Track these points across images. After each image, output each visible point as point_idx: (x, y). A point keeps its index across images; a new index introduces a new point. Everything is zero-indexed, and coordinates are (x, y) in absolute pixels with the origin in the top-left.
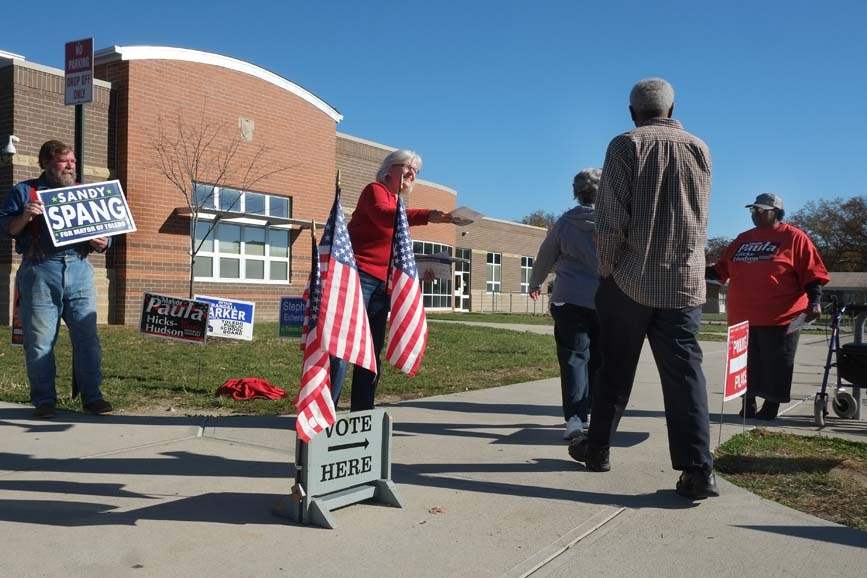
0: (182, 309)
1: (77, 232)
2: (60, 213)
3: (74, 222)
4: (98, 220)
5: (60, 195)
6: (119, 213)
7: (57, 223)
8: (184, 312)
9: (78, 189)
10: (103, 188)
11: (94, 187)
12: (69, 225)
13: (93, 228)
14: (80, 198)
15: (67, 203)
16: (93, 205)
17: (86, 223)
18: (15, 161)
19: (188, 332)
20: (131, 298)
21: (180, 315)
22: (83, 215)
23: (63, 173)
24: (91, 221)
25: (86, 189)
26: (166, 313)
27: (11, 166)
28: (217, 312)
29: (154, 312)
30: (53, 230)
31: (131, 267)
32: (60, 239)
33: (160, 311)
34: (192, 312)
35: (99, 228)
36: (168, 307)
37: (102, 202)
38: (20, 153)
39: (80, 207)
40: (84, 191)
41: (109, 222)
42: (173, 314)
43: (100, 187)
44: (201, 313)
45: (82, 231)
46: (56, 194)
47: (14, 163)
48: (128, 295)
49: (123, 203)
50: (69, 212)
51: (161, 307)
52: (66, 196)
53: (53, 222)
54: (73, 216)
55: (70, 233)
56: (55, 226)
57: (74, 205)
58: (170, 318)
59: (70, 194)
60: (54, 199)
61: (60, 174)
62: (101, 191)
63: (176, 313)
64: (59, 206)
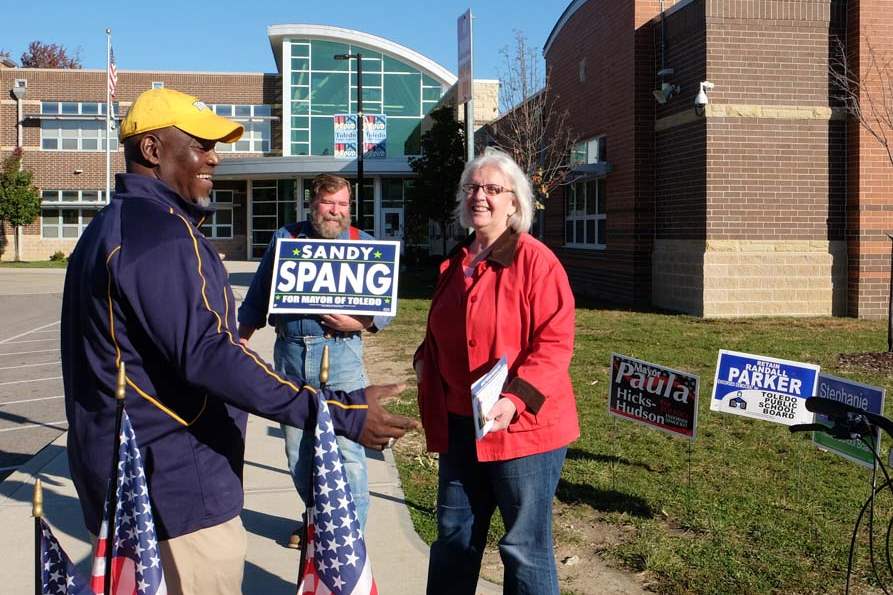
0: (661, 383)
1: (306, 299)
2: (295, 271)
3: (308, 287)
4: (342, 288)
5: (305, 249)
6: (378, 285)
7: (286, 282)
8: (664, 387)
9: (333, 244)
10: (370, 249)
11: (358, 246)
12: (300, 288)
13: (329, 300)
14: (332, 256)
15: (311, 260)
16: (345, 269)
17: (324, 291)
18: (708, 114)
19: (672, 419)
20: (868, 280)
21: (658, 391)
22: (325, 279)
23: (326, 220)
24: (332, 289)
25: (346, 246)
26: (641, 387)
27: (705, 120)
28: (754, 379)
29: (625, 384)
30: (277, 290)
31: (866, 238)
32: (279, 304)
33: (633, 383)
34: (674, 389)
35: (340, 300)
36: (642, 377)
37: (361, 268)
38: (714, 102)
39: (327, 268)
40: (342, 248)
41: (358, 296)
42: (649, 389)
43: (367, 246)
44: (686, 391)
45: (313, 300)
46: (300, 246)
47: (707, 115)
48: (862, 276)
49: (391, 275)
50: (307, 272)
51: (634, 376)
52: (314, 250)
53: (281, 280)
54: (309, 278)
55: (296, 299)
56: (282, 287)
57: (319, 264)
58: (646, 394)
59: (321, 249)
60: (296, 252)
61: (320, 219)
62: (367, 252)
63: (654, 388)
64: (298, 262)
